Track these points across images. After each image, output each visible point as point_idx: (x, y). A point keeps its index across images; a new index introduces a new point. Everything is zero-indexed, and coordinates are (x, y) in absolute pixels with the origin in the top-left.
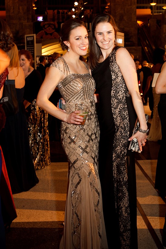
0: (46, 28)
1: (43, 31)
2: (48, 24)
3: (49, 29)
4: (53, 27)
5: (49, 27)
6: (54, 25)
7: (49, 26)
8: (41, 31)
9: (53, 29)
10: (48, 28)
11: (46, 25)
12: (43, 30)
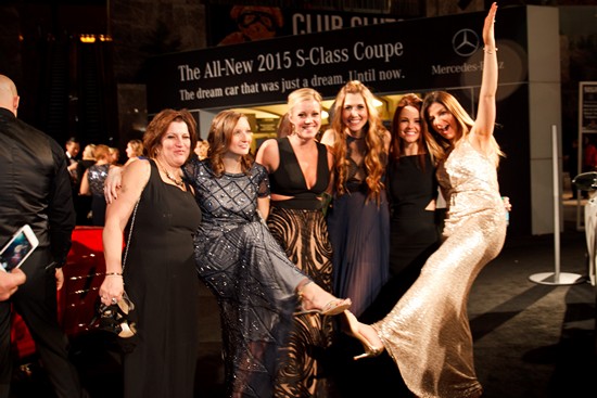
0: (247, 26)
1: (239, 34)
2: (253, 13)
3: (258, 29)
4: (270, 25)
5: (258, 24)
6: (273, 18)
7: (257, 19)
8: (233, 34)
9: (270, 30)
10: (253, 27)
11: (247, 17)
12: (240, 31)
